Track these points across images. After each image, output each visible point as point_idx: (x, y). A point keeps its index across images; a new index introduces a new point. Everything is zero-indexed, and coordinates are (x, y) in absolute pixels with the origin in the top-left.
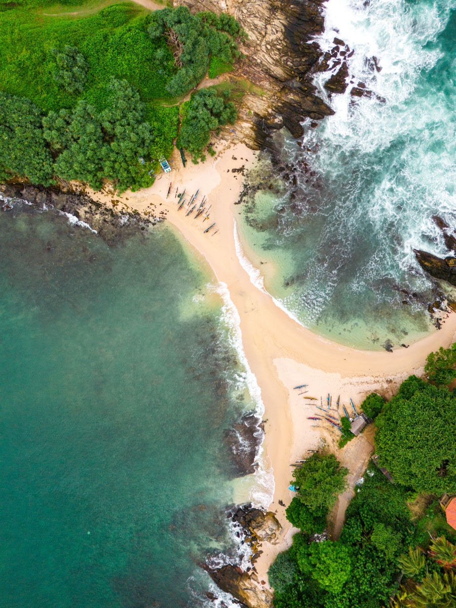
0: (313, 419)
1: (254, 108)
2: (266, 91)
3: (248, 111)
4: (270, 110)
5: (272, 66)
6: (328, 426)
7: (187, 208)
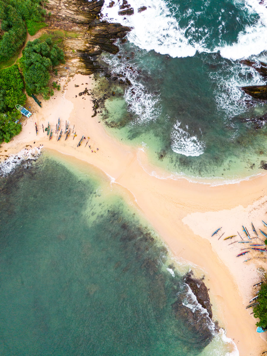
0: (241, 254)
1: (75, 47)
2: (78, 33)
3: (72, 51)
4: (88, 45)
5: (75, 16)
6: (257, 255)
7: (55, 135)
